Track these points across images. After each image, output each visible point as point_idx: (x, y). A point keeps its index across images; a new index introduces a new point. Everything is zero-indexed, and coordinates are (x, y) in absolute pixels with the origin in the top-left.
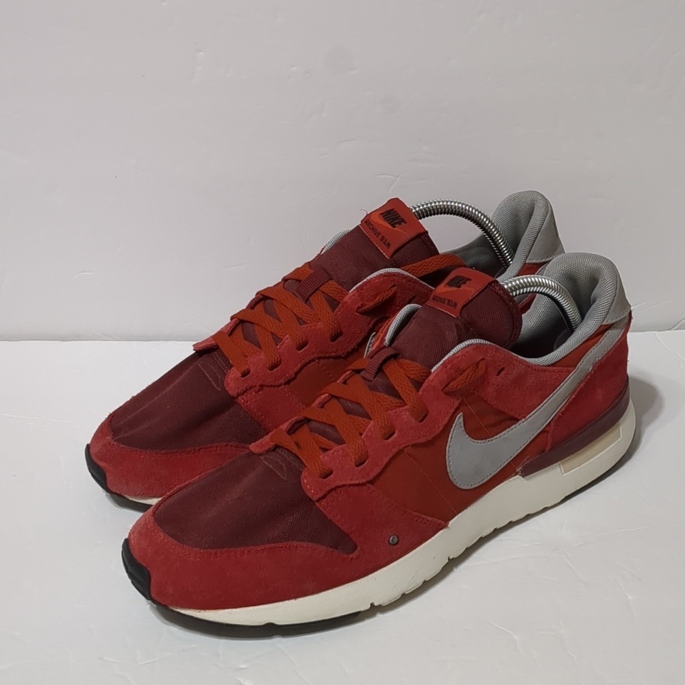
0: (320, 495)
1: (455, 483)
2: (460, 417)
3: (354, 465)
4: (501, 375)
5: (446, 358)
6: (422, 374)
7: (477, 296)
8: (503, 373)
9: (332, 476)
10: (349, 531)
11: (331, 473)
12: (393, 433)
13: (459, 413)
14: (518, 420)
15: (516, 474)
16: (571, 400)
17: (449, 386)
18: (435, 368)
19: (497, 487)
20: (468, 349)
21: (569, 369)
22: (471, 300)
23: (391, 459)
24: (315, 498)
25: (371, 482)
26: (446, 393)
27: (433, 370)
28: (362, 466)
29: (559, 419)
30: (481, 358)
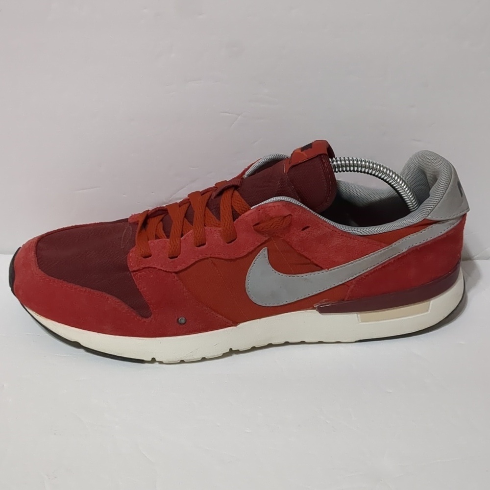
0: (135, 269)
1: (250, 298)
2: (264, 250)
3: (168, 257)
4: (305, 231)
5: (263, 203)
6: (243, 209)
7: (306, 161)
8: (307, 230)
9: (150, 258)
10: (149, 301)
11: (150, 256)
12: (204, 244)
13: (265, 247)
14: (322, 269)
15: (314, 308)
16: (377, 268)
17: (259, 226)
18: (253, 207)
19: (292, 313)
20: (279, 204)
21: (382, 244)
22: (300, 163)
23: (196, 262)
24: (130, 270)
25: (176, 273)
26: (256, 230)
27: (251, 208)
28: (173, 259)
29: (360, 281)
30: (289, 214)
